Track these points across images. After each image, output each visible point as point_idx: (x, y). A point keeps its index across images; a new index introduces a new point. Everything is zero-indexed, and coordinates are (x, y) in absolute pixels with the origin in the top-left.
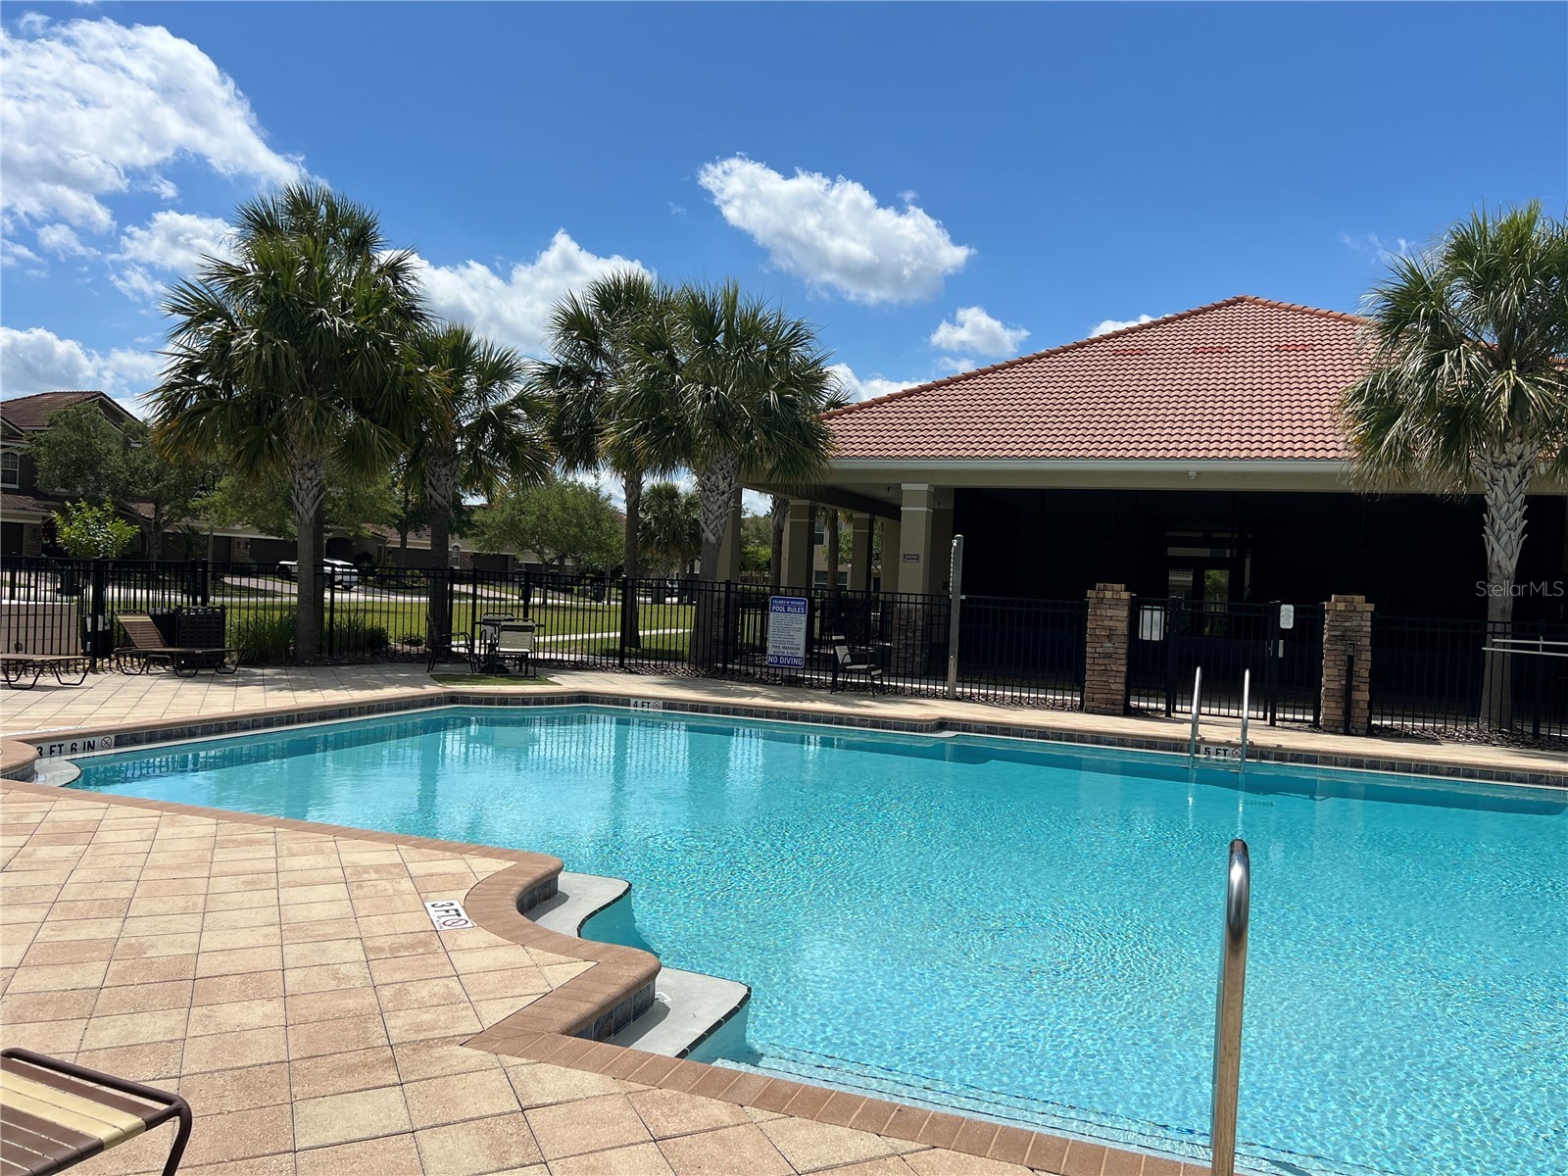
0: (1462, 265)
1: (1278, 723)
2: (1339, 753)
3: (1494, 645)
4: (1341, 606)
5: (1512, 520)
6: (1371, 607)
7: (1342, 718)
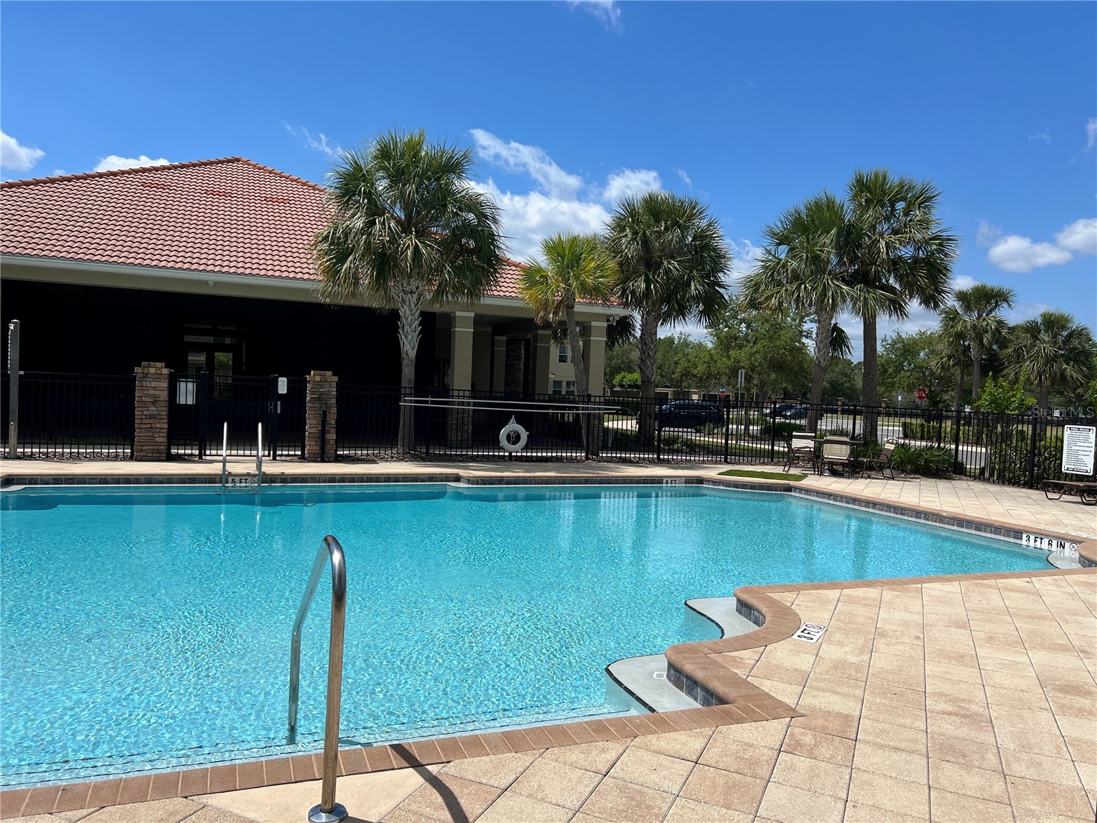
0: (384, 163)
1: (278, 458)
2: (321, 475)
3: (405, 401)
4: (318, 378)
5: (414, 326)
6: (336, 379)
7: (320, 452)
